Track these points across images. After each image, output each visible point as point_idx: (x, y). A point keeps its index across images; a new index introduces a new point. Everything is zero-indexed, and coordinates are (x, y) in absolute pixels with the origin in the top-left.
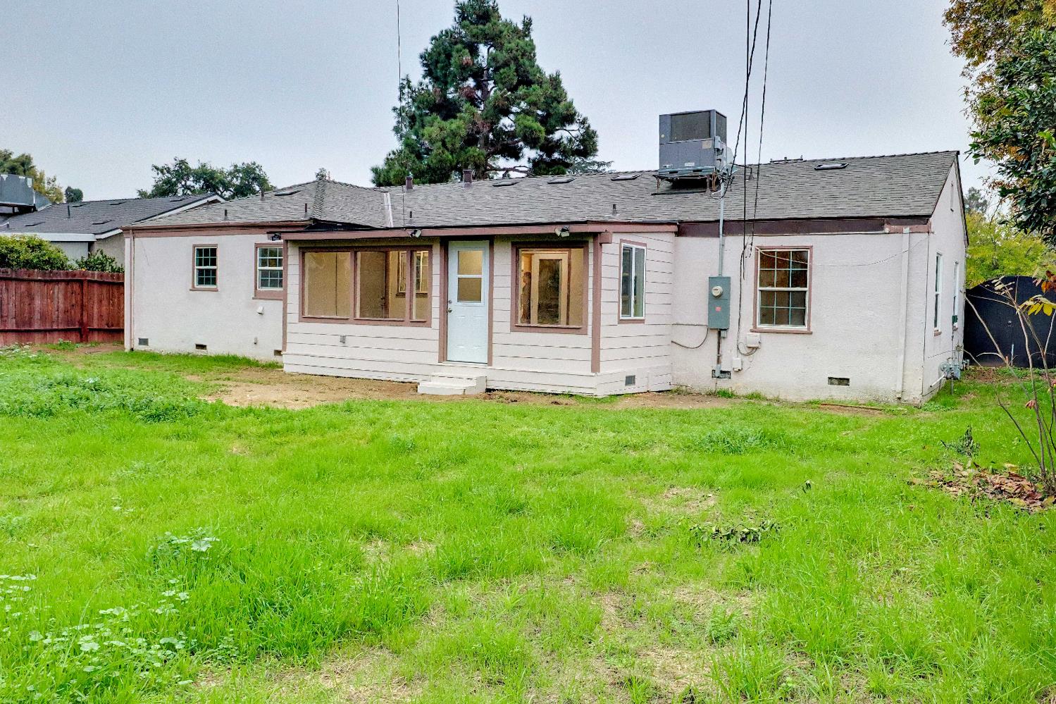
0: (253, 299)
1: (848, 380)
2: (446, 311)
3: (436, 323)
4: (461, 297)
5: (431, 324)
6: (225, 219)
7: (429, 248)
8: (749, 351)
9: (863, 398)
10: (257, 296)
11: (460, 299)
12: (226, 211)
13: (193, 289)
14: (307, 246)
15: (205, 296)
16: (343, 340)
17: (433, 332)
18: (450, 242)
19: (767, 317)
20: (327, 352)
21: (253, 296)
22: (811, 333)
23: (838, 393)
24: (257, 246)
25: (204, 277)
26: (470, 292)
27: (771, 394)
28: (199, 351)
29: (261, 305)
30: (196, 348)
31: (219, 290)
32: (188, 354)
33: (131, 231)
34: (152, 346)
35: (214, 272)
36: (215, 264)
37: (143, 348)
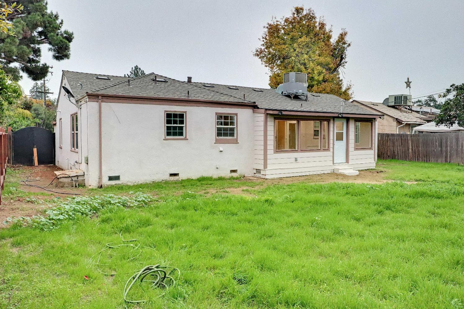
0: (215, 143)
2: (334, 144)
5: (330, 150)
6: (189, 97)
7: (329, 120)
10: (217, 142)
11: (336, 140)
13: (165, 139)
14: (278, 117)
15: (175, 143)
16: (296, 159)
17: (331, 153)
18: (335, 119)
20: (292, 166)
25: (172, 131)
26: (339, 137)
28: (173, 178)
29: (221, 147)
30: (170, 176)
31: (188, 139)
32: (163, 180)
33: (101, 97)
34: (124, 180)
35: (181, 128)
36: (183, 123)
37: (113, 183)
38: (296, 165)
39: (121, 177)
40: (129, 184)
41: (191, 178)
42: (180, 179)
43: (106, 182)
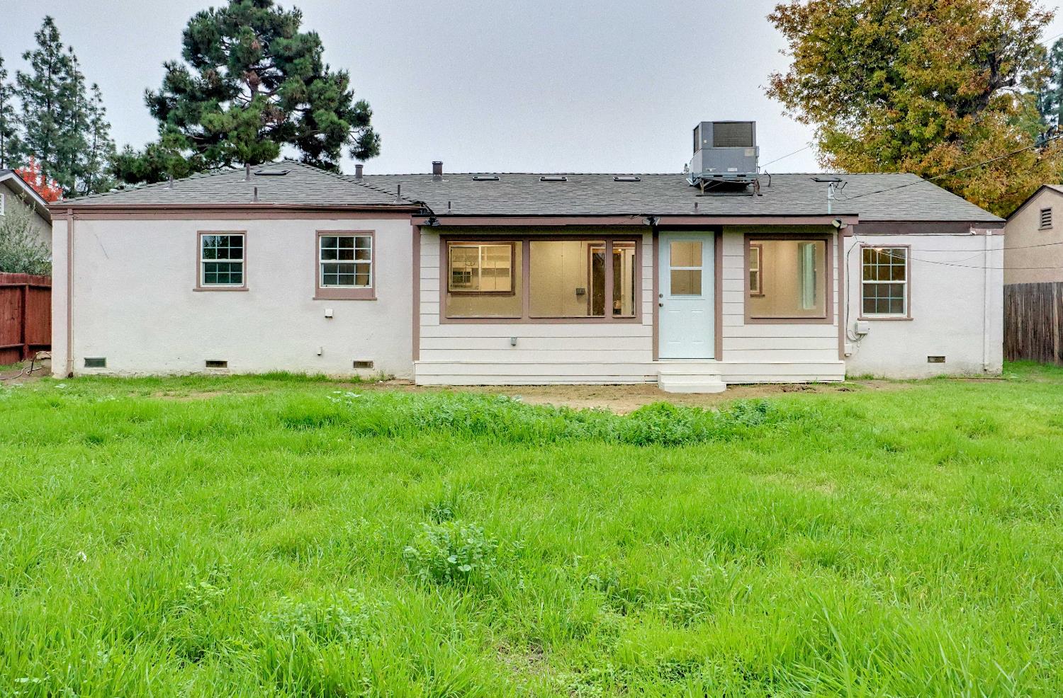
0: (314, 299)
1: (944, 357)
2: (657, 306)
3: (647, 318)
4: (676, 290)
5: (641, 320)
6: (256, 200)
7: (638, 238)
8: (857, 337)
9: (958, 372)
10: (320, 295)
11: (673, 292)
12: (256, 189)
13: (199, 289)
14: (451, 233)
15: (223, 298)
16: (514, 341)
17: (645, 329)
18: (660, 232)
19: (869, 306)
21: (314, 296)
22: (912, 320)
23: (937, 369)
24: (318, 233)
25: (217, 272)
26: (687, 285)
27: (877, 374)
28: (213, 371)
29: (329, 308)
30: (207, 366)
31: (248, 290)
32: (192, 374)
33: (71, 210)
34: (112, 368)
35: (238, 267)
36: (240, 257)
37: (94, 371)
38: (513, 356)
39: (107, 362)
40: (122, 375)
41: (254, 372)
42: (231, 373)
43: (80, 368)
